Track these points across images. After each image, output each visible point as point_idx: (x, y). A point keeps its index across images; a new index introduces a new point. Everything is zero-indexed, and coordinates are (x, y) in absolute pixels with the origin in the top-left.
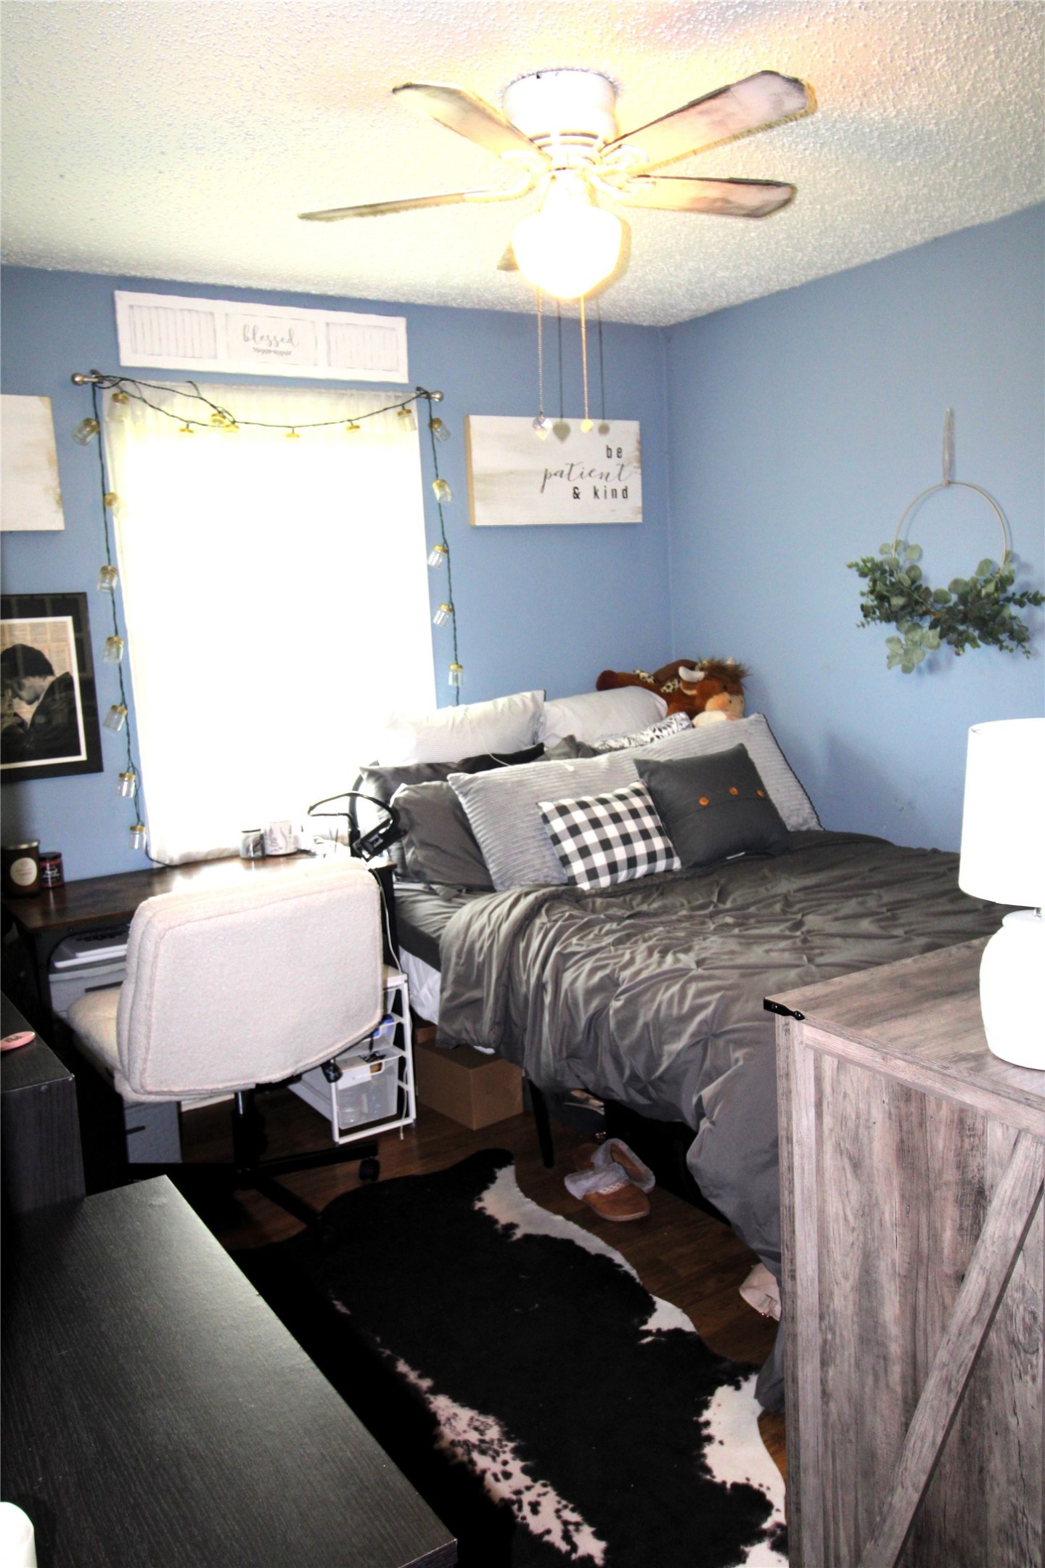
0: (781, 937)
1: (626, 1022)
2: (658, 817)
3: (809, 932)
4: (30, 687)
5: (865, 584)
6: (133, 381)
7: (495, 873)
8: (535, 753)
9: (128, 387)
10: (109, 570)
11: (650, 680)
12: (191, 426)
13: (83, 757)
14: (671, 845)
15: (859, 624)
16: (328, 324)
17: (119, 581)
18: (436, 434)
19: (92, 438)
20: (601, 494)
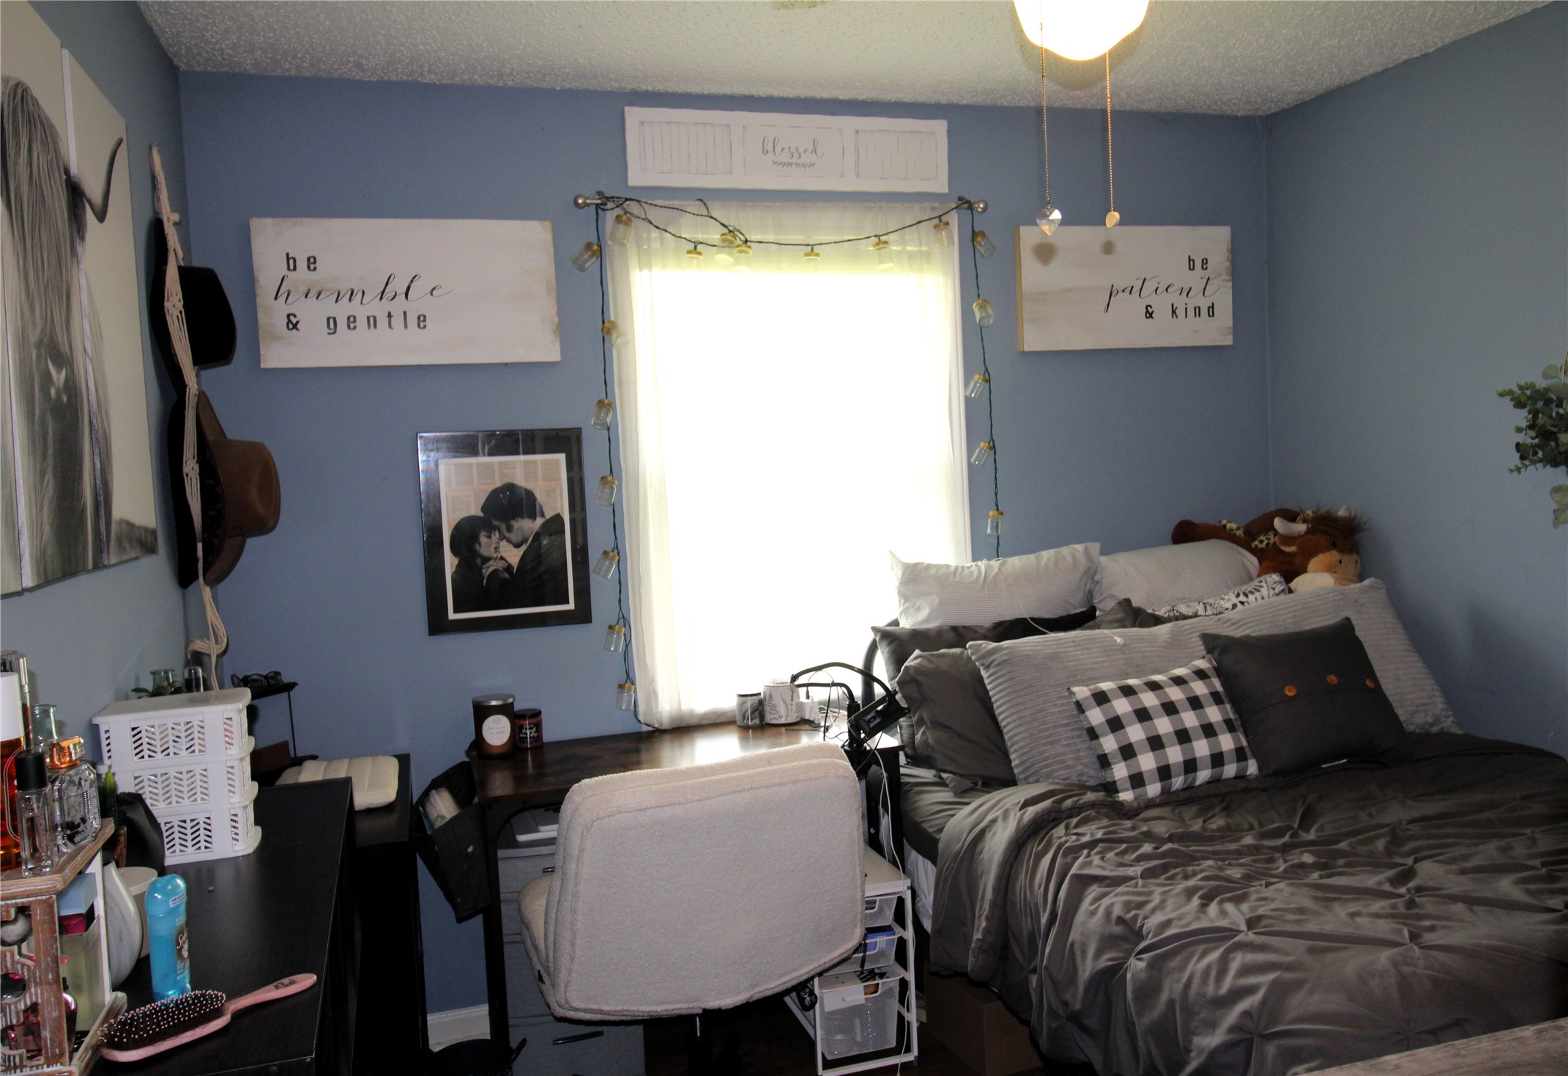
0: (1378, 894)
1: (1148, 990)
2: (1228, 706)
3: (1419, 889)
4: (518, 529)
5: (1522, 417)
6: (638, 201)
7: (1017, 765)
8: (1083, 619)
9: (633, 207)
10: (605, 404)
11: (1240, 533)
12: (700, 247)
13: (571, 606)
14: (1245, 743)
15: (1513, 468)
16: (857, 131)
17: (615, 416)
18: (978, 247)
19: (592, 264)
20: (1180, 312)
